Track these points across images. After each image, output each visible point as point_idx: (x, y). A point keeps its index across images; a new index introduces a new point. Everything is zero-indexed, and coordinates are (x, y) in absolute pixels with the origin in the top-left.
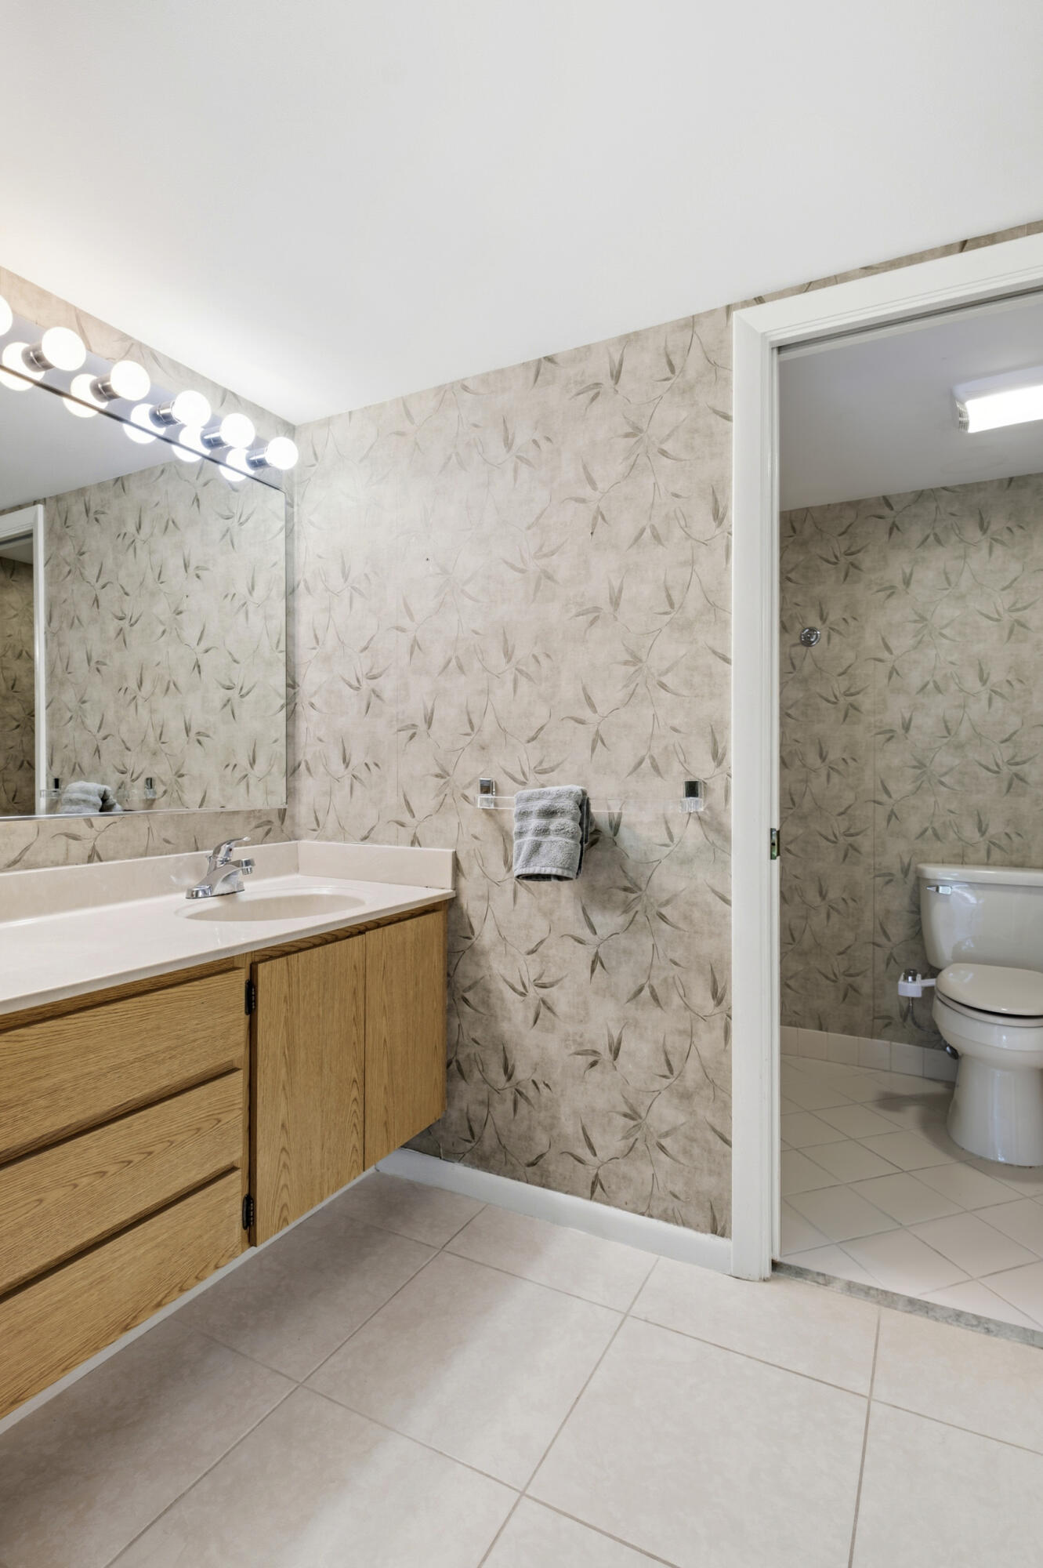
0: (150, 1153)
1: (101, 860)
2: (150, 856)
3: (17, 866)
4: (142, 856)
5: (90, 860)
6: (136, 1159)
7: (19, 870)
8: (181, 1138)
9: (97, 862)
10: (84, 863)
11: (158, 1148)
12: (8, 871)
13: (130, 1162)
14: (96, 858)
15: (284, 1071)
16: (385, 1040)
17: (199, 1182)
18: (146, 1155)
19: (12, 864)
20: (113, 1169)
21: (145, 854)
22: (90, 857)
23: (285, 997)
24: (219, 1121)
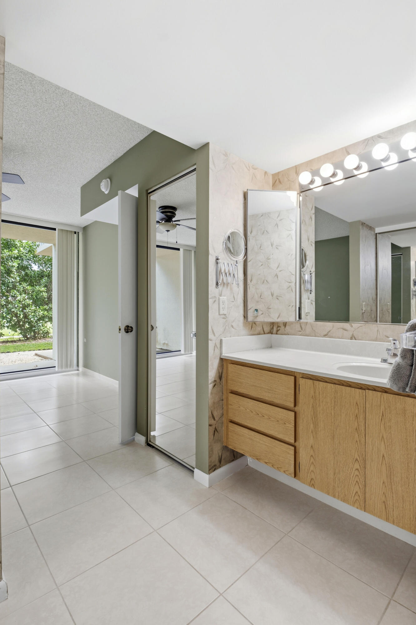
0: (264, 416)
1: (356, 340)
2: (378, 341)
3: (326, 336)
4: (374, 341)
5: (351, 339)
6: (260, 415)
7: (326, 337)
8: (272, 419)
9: (354, 340)
10: (349, 339)
11: (266, 417)
12: (324, 337)
13: (258, 414)
14: (354, 338)
15: (312, 425)
16: (383, 456)
17: (277, 437)
18: (256, 414)
19: (325, 336)
20: (254, 413)
21: (376, 340)
22: (351, 338)
23: (312, 396)
24: (285, 424)
